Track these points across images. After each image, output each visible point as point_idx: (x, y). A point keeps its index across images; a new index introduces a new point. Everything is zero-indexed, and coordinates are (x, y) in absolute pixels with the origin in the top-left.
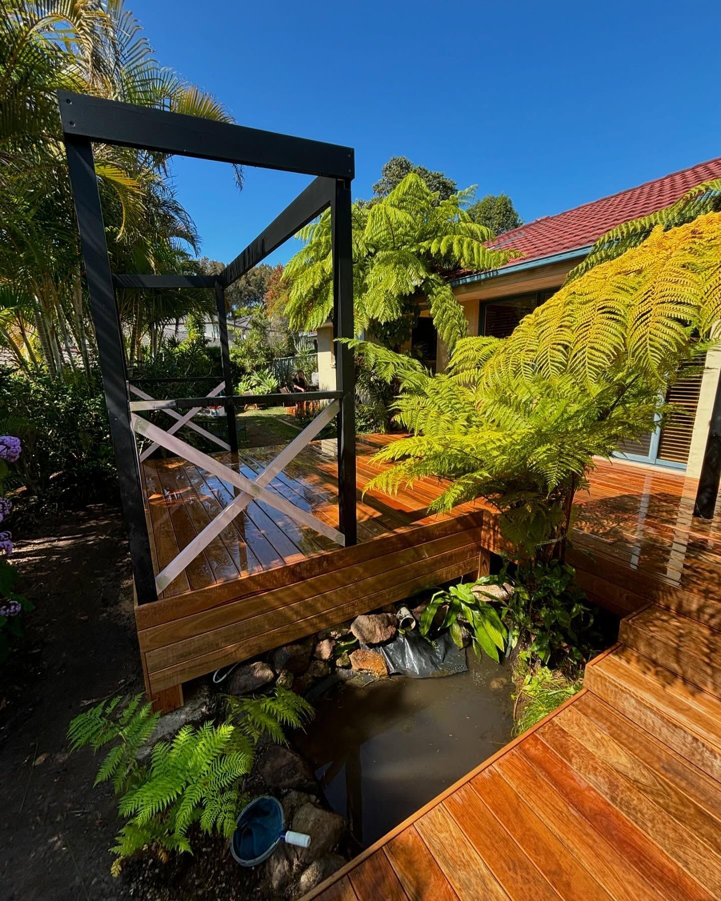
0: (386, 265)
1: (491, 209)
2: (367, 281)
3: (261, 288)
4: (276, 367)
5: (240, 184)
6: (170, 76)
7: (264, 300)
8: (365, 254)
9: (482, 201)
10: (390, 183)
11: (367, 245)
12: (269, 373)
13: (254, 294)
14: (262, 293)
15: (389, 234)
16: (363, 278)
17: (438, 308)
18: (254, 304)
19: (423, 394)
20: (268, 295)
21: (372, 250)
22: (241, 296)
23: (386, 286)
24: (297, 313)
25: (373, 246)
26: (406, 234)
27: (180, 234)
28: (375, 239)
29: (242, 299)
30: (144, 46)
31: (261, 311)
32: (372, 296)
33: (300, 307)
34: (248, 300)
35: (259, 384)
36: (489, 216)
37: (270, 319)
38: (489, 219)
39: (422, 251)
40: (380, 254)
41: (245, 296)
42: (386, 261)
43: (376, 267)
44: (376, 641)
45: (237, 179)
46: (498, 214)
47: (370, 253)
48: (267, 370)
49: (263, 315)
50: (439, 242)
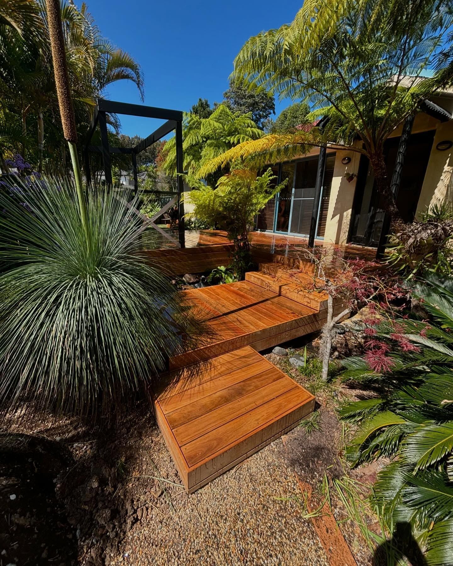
0: (210, 147)
1: (297, 111)
2: (202, 154)
3: (154, 154)
4: (161, 202)
5: (143, 99)
6: (107, 43)
7: (155, 162)
8: (201, 141)
9: (292, 106)
10: (234, 93)
11: (202, 137)
12: (157, 205)
13: (149, 158)
14: (154, 158)
15: (213, 132)
16: (201, 152)
17: (233, 168)
18: (149, 164)
19: (199, 190)
20: (158, 159)
21: (205, 140)
22: (140, 159)
23: (209, 157)
24: (170, 168)
25: (205, 138)
26: (221, 132)
27: (111, 123)
28: (207, 134)
29: (141, 161)
30: (96, 29)
31: (153, 168)
32: (203, 161)
33: (172, 165)
34: (145, 161)
35: (151, 211)
36: (296, 116)
37: (158, 173)
38: (296, 117)
39: (227, 141)
40: (209, 142)
41: (143, 159)
42: (210, 145)
43: (206, 148)
44: (191, 282)
45: (141, 96)
46: (301, 115)
47: (203, 141)
48: (156, 203)
49: (154, 171)
50: (235, 137)
